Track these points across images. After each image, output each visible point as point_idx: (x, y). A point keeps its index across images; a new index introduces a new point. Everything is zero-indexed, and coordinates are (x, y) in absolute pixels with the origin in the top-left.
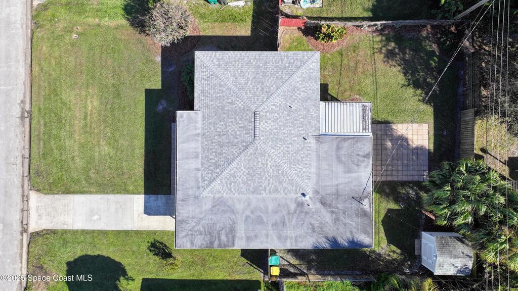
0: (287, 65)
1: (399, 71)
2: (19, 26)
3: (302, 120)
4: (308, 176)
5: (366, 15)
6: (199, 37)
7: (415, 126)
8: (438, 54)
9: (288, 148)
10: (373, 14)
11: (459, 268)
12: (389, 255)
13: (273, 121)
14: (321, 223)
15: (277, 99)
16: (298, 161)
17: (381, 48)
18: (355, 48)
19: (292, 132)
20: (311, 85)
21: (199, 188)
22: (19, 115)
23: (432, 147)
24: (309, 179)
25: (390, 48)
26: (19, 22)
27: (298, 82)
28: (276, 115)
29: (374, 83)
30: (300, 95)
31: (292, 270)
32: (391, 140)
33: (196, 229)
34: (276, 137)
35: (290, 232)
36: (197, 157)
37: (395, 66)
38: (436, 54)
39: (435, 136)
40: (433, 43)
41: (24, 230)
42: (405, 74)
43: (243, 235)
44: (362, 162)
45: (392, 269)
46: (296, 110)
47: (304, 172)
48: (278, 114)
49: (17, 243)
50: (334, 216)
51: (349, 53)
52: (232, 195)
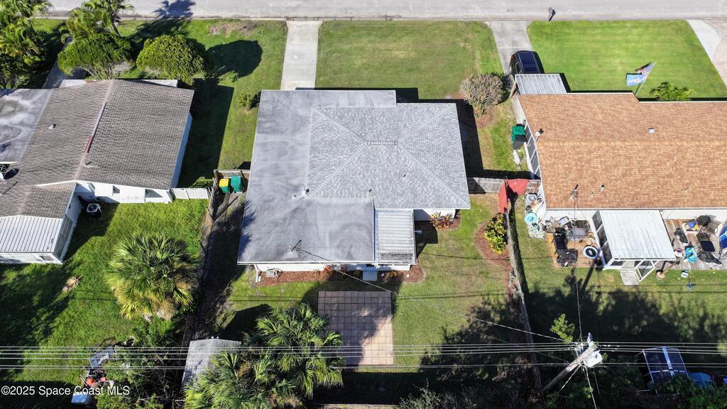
0: (451, 175)
1: (462, 326)
2: (465, 14)
3: (391, 188)
4: (328, 195)
5: (530, 285)
6: (476, 127)
7: (390, 347)
8: (493, 379)
9: (359, 174)
10: (532, 293)
11: (194, 372)
12: (221, 313)
13: (388, 158)
14: (273, 209)
15: (411, 163)
16: (345, 185)
17: (489, 304)
18: (485, 274)
19: (377, 178)
20: (431, 199)
21: (320, 106)
22: (387, 15)
23: (361, 370)
24: (324, 197)
25: (492, 315)
26: (469, 14)
27: (433, 184)
28: (395, 161)
29: (444, 294)
30: (419, 186)
31: (221, 207)
32: (370, 316)
33: (279, 104)
34: (371, 162)
35: (266, 180)
36: (350, 104)
37: (469, 321)
38: (493, 377)
39: (378, 375)
40: (508, 372)
41: (288, 18)
42: (460, 334)
43: (269, 140)
44: (343, 251)
45: (203, 316)
46: (401, 181)
47: (332, 191)
48: (396, 164)
49: (279, 15)
50: (281, 221)
51: (478, 267)
52: (310, 130)
